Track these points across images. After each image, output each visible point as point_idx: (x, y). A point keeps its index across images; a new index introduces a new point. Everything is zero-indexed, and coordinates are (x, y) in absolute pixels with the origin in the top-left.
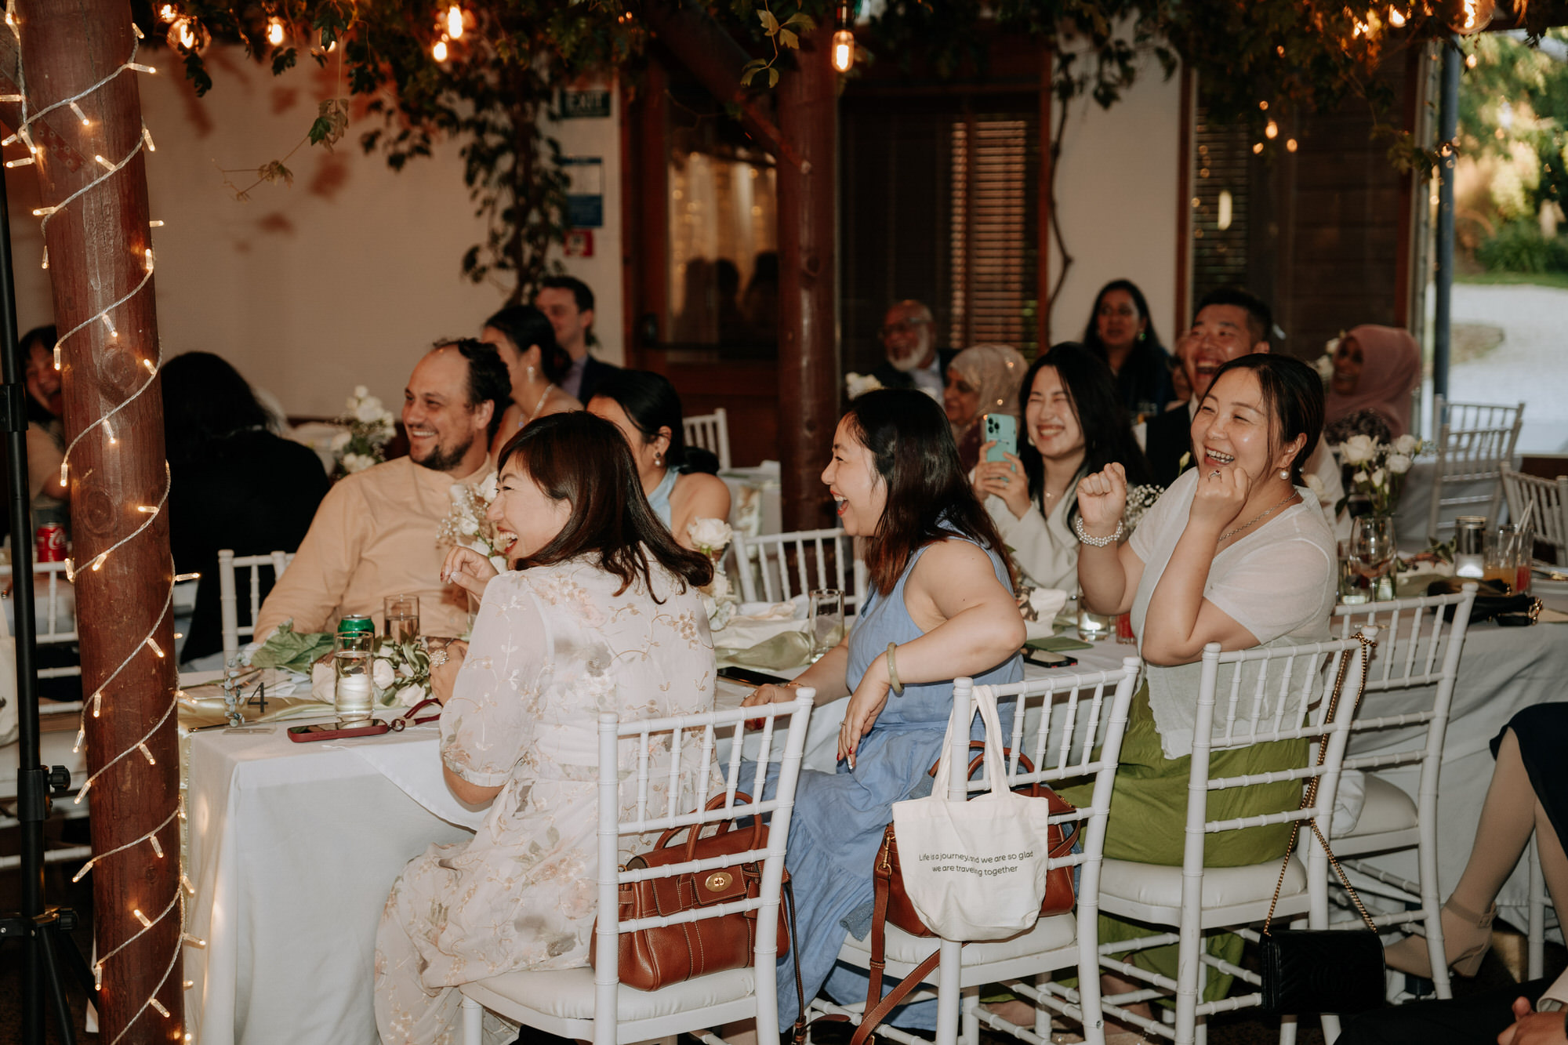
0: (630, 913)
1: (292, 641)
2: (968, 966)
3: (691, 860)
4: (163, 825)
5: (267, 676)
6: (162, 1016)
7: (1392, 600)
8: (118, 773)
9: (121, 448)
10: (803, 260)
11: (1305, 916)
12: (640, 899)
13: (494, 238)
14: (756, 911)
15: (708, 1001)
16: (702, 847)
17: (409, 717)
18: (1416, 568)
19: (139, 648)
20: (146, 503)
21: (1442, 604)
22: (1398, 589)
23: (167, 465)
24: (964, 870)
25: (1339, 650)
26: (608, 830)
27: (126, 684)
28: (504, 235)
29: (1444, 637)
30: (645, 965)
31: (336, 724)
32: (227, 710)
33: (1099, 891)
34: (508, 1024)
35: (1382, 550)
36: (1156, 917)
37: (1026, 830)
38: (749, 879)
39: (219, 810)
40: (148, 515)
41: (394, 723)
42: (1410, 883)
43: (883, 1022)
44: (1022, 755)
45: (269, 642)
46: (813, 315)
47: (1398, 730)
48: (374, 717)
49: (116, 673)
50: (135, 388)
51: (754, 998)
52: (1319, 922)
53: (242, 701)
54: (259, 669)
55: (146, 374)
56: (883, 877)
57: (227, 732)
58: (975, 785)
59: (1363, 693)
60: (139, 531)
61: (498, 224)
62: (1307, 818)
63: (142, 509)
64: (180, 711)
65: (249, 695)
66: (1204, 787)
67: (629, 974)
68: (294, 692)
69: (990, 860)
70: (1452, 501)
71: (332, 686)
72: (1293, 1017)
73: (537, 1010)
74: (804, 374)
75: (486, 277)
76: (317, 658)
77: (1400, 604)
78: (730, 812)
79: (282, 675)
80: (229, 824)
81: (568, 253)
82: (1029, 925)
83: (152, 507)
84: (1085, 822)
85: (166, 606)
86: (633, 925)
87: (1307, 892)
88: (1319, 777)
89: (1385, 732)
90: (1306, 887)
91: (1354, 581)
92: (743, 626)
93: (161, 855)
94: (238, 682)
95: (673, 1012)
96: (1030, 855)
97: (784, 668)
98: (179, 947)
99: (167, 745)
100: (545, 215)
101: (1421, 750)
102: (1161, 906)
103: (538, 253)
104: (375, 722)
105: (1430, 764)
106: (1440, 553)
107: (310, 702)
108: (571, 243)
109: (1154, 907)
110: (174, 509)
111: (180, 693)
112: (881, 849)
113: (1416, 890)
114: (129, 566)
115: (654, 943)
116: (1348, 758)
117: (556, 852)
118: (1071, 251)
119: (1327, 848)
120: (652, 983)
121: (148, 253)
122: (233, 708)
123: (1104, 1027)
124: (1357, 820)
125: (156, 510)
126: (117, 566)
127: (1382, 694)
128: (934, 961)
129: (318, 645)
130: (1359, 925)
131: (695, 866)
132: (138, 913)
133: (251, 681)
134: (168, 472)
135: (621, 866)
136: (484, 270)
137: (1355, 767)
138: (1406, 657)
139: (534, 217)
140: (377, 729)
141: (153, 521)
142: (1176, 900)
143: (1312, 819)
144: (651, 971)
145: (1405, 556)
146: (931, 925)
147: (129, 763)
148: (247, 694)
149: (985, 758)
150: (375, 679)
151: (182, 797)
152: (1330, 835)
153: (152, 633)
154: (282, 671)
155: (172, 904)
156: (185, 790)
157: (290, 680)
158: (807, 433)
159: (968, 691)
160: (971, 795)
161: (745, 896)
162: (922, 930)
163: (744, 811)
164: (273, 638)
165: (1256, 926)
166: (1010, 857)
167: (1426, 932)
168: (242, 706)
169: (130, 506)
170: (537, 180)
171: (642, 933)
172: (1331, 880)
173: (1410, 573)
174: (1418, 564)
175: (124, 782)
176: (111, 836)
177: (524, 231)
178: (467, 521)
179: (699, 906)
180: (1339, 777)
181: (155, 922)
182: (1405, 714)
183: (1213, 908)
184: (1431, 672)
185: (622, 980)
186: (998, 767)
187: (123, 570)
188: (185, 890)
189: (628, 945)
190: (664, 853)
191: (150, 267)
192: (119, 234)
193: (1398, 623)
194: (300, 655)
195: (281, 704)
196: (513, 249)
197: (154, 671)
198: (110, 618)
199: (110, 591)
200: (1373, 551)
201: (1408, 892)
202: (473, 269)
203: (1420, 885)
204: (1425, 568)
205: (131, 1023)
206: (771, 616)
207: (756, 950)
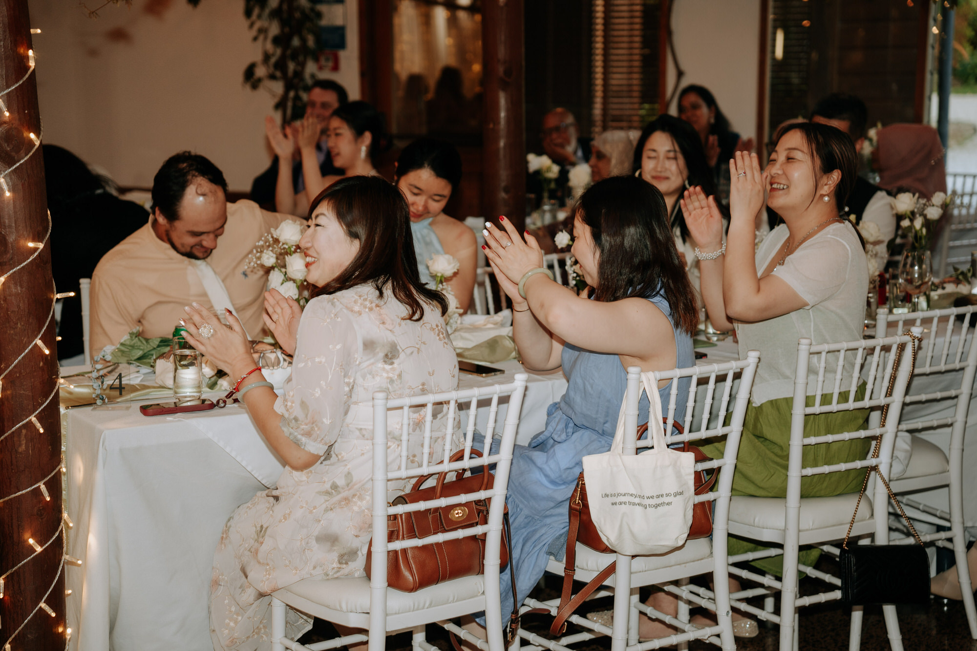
0: (395, 536)
1: (139, 343)
2: (636, 573)
3: (439, 498)
4: (50, 476)
5: (123, 368)
6: (50, 616)
7: (927, 310)
8: (15, 439)
9: (13, 199)
10: (501, 69)
11: (872, 536)
12: (402, 526)
13: (267, 57)
14: (485, 535)
15: (451, 599)
16: (448, 489)
17: (229, 397)
18: (944, 288)
19: (30, 347)
20: (34, 240)
21: (969, 312)
22: (931, 303)
23: (49, 212)
24: (634, 504)
25: (895, 343)
26: (380, 476)
27: (20, 373)
28: (273, 55)
29: (969, 336)
30: (407, 574)
31: (175, 403)
32: (94, 393)
33: (728, 520)
34: (305, 617)
35: (922, 275)
36: (766, 537)
37: (679, 476)
38: (480, 511)
39: (91, 466)
40: (36, 249)
41: (218, 402)
42: (942, 511)
43: (574, 613)
44: (675, 421)
45: (122, 344)
46: (508, 110)
47: (935, 404)
48: (203, 397)
49: (13, 365)
50: (23, 155)
51: (484, 597)
52: (882, 539)
53: (105, 386)
54: (115, 364)
55: (31, 143)
56: (576, 510)
57: (95, 409)
58: (642, 443)
59: (913, 376)
60: (29, 260)
61: (269, 46)
62: (874, 465)
63: (31, 245)
64: (62, 394)
65: (111, 382)
66: (801, 444)
67: (395, 580)
68: (141, 381)
69: (652, 497)
70: (958, 243)
71: (172, 375)
72: (861, 607)
73: (328, 607)
74: (502, 153)
75: (261, 85)
76: (158, 355)
77: (937, 313)
78: (467, 463)
79: (133, 368)
80: (99, 476)
81: (321, 68)
82: (680, 543)
83: (39, 243)
84: (719, 469)
85: (50, 316)
86: (398, 545)
87: (873, 519)
88: (881, 435)
89: (926, 405)
90: (872, 515)
91: (902, 298)
92: (465, 332)
93: (48, 499)
94: (101, 373)
95: (426, 607)
96: (681, 493)
97: (497, 361)
98: (62, 565)
99: (51, 419)
100: (304, 41)
101: (951, 417)
102: (770, 529)
103: (299, 68)
104: (204, 401)
105: (958, 427)
106: (961, 277)
107: (154, 387)
108: (323, 62)
109: (765, 530)
110: (53, 245)
111: (61, 381)
112: (575, 490)
113: (947, 517)
114: (21, 287)
115: (413, 558)
116: (902, 423)
117: (350, 489)
118: (684, 66)
119: (888, 486)
120: (412, 587)
121: (31, 53)
122: (98, 392)
123: (732, 615)
124: (907, 467)
125: (41, 246)
126: (12, 286)
127: (925, 377)
128: (611, 569)
129: (159, 346)
130: (911, 541)
131: (443, 502)
132: (31, 541)
133: (110, 372)
134: (50, 217)
135: (389, 503)
136: (260, 80)
137: (905, 429)
138: (943, 350)
139: (296, 42)
140: (204, 406)
141: (39, 253)
142: (781, 525)
143: (877, 466)
144: (411, 578)
145: (936, 280)
146: (610, 544)
147: (24, 431)
148: (109, 381)
149: (649, 424)
150: (203, 370)
151: (63, 456)
152: (890, 478)
153: (40, 336)
154: (132, 365)
155: (57, 534)
156: (64, 451)
157: (138, 372)
158: (503, 195)
159: (637, 376)
160: (639, 450)
161: (477, 524)
162: (604, 547)
163: (477, 462)
164: (125, 341)
165: (837, 544)
166: (667, 495)
167: (954, 547)
168: (105, 390)
169: (22, 242)
170: (297, 15)
171: (404, 551)
172: (891, 510)
173: (940, 291)
174: (945, 285)
175: (20, 445)
176: (10, 484)
177: (289, 52)
178: (267, 256)
179: (445, 531)
180: (896, 436)
181: (44, 547)
182: (941, 391)
183: (807, 530)
184: (960, 361)
185: (389, 585)
186: (658, 431)
187: (16, 290)
188: (66, 524)
189: (394, 560)
190: (418, 493)
191: (32, 64)
192: (7, 37)
193: (937, 326)
194: (145, 354)
195: (134, 389)
196: (281, 65)
197: (41, 364)
198: (8, 325)
199: (8, 305)
200: (916, 276)
201: (941, 518)
202: (252, 80)
203: (950, 514)
204: (950, 288)
205: (26, 621)
206: (485, 325)
207: (485, 562)
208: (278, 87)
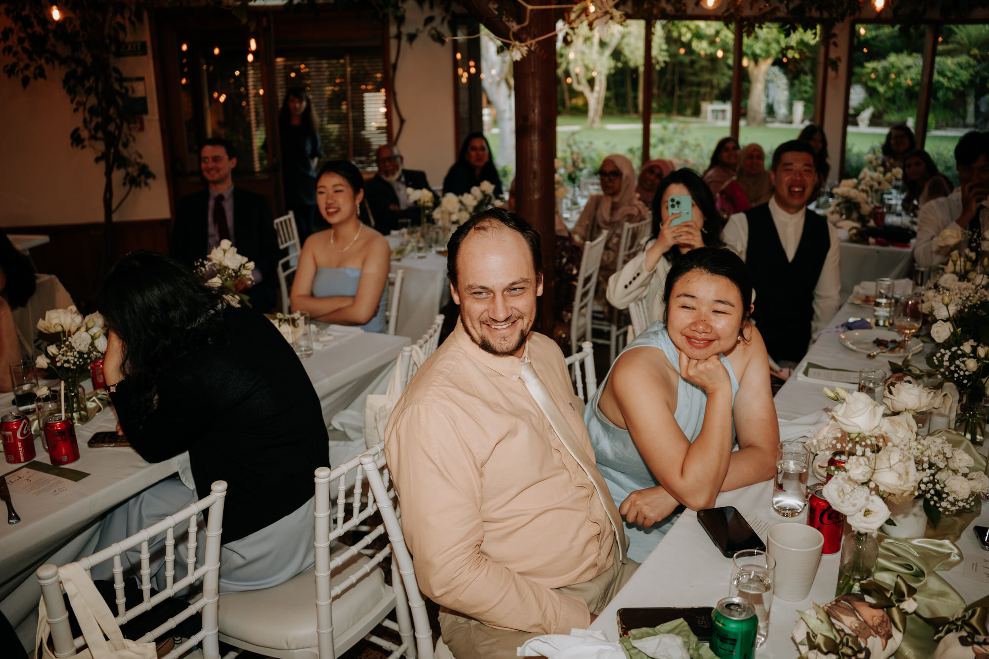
13: (86, 123)
28: (91, 121)
61: (87, 116)
75: (86, 144)
81: (132, 129)
108: (133, 124)
118: (405, 115)
136: (84, 141)
202: (78, 141)
208: (101, 146)
